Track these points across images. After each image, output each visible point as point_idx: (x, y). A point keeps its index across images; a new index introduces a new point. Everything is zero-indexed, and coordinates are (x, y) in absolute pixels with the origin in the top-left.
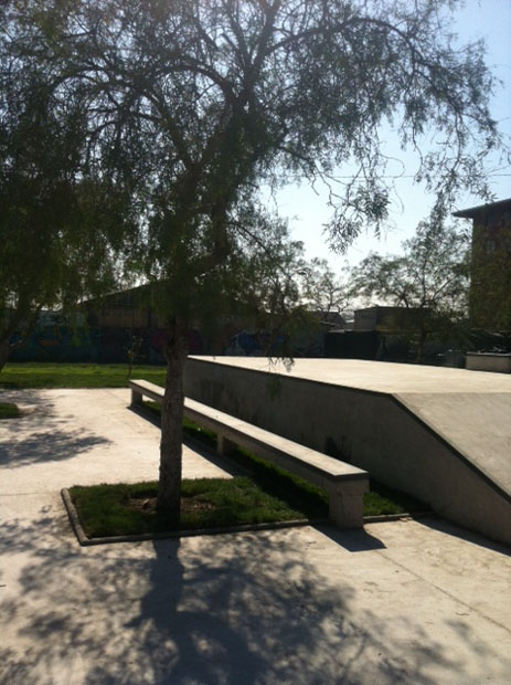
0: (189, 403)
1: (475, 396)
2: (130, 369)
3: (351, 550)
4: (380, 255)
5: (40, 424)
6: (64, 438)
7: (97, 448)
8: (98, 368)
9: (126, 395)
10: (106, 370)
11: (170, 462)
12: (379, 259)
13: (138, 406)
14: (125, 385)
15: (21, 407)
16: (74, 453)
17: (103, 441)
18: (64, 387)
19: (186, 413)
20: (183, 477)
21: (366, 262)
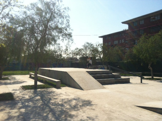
0: (38, 75)
1: (78, 72)
2: (29, 71)
3: (58, 89)
4: (78, 48)
5: (14, 80)
6: (19, 82)
7: (25, 83)
8: (22, 71)
9: (29, 76)
10: (23, 72)
11: (36, 83)
12: (78, 49)
13: (31, 77)
14: (28, 74)
15: (9, 78)
16: (22, 83)
17: (26, 82)
18: (16, 75)
19: (38, 77)
20: (38, 84)
21: (76, 49)
